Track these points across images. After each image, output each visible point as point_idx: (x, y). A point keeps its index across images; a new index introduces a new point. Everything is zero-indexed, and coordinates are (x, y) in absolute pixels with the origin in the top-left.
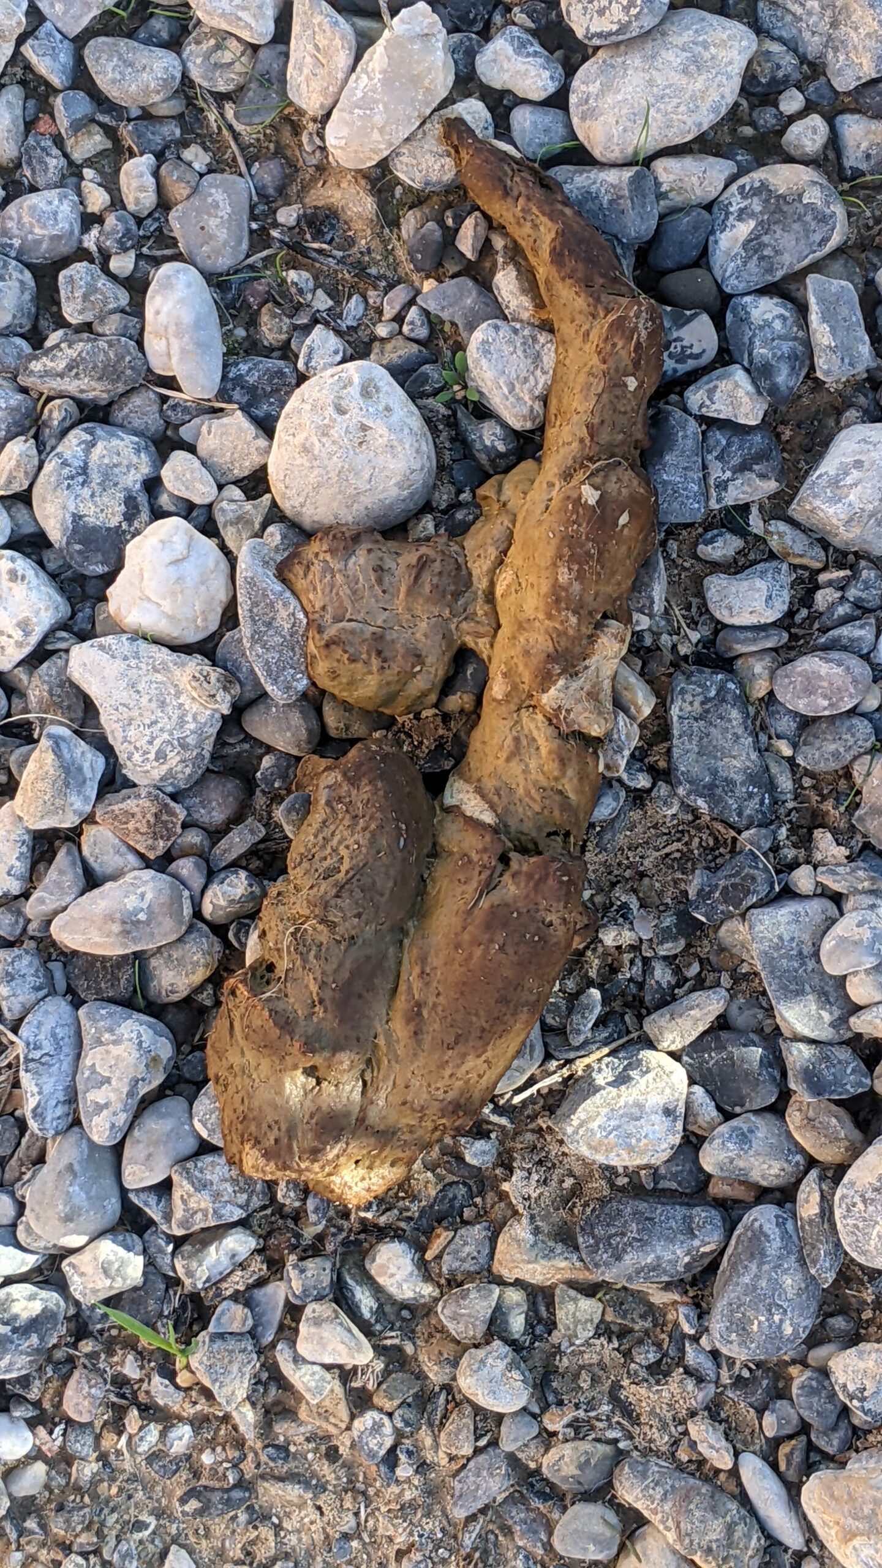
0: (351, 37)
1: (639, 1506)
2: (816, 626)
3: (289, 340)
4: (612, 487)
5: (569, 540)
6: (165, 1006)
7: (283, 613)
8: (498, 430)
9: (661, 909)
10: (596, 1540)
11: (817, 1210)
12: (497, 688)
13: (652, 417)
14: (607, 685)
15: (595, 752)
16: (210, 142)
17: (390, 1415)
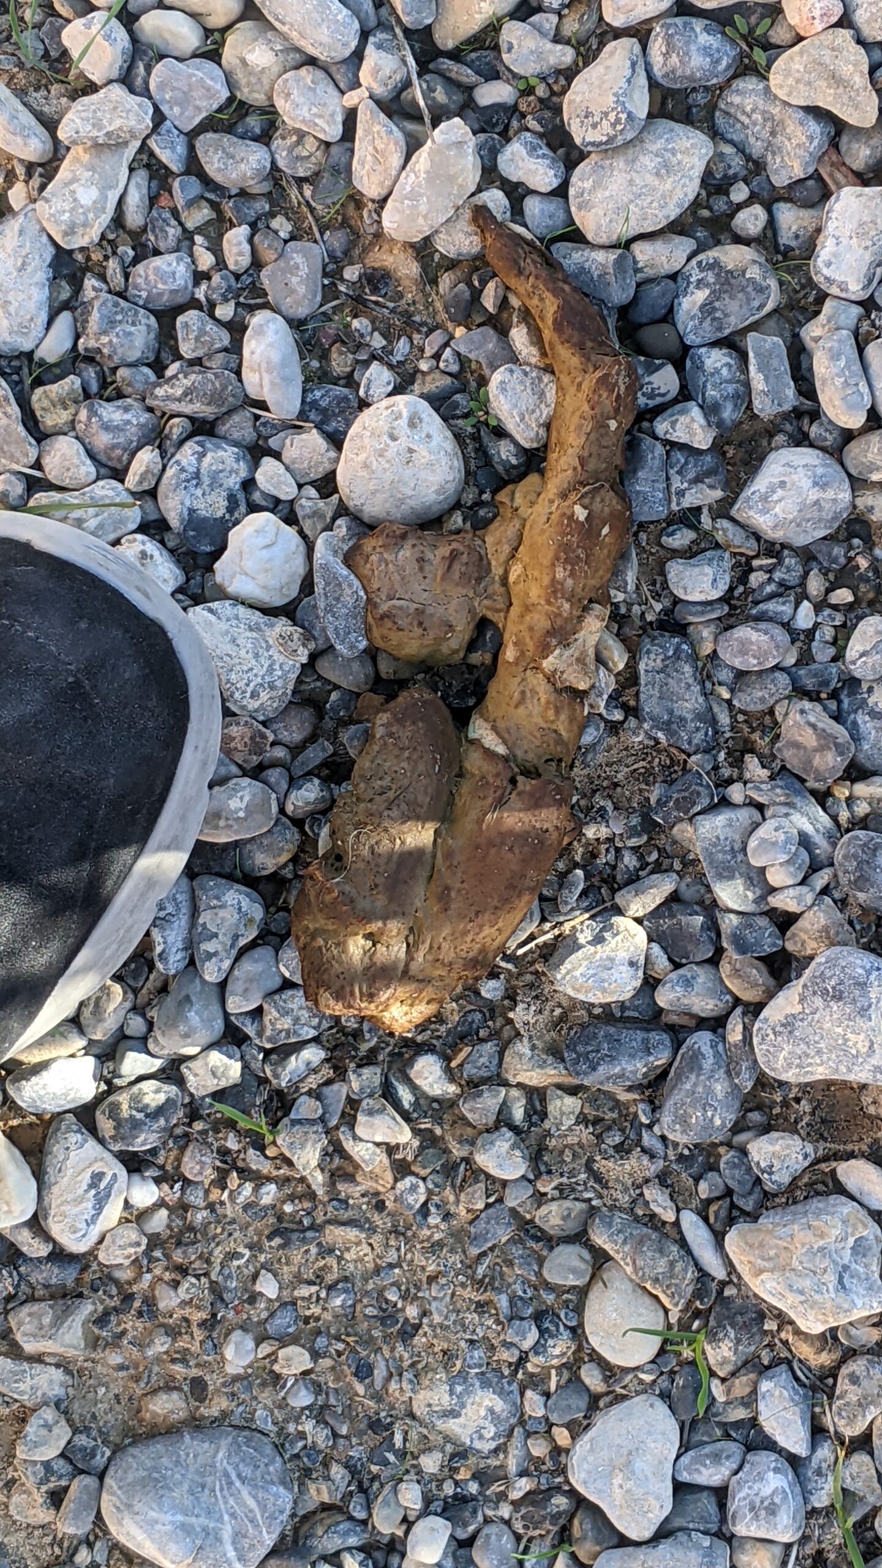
0: (403, 143)
1: (606, 1247)
2: (750, 599)
3: (353, 371)
4: (597, 506)
5: (566, 547)
6: (259, 879)
7: (348, 591)
8: (512, 448)
9: (629, 811)
10: (574, 1271)
11: (740, 1037)
12: (510, 654)
13: (629, 443)
14: (591, 652)
15: (582, 702)
16: (290, 213)
17: (424, 1179)
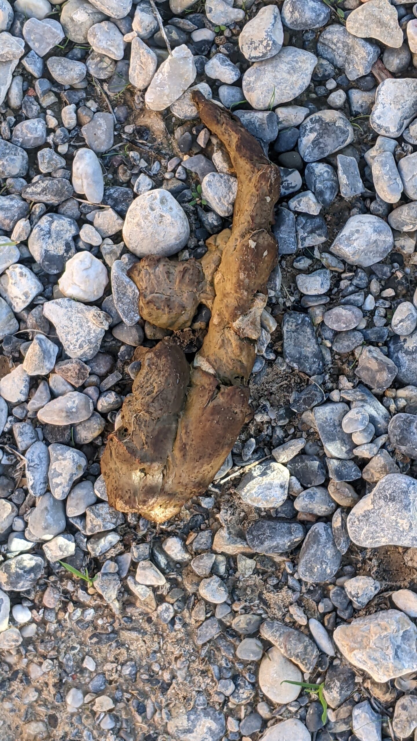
0: (155, 58)
1: (270, 639)
2: (341, 295)
3: (130, 179)
4: (261, 241)
5: (244, 262)
6: (83, 445)
7: (130, 290)
8: (214, 216)
9: (279, 407)
10: (253, 652)
11: (340, 524)
12: (215, 320)
13: (276, 212)
14: (258, 319)
15: (254, 345)
16: (97, 99)
17: (172, 604)
